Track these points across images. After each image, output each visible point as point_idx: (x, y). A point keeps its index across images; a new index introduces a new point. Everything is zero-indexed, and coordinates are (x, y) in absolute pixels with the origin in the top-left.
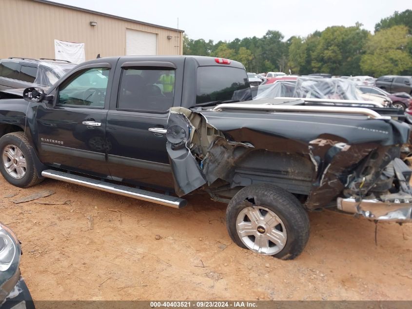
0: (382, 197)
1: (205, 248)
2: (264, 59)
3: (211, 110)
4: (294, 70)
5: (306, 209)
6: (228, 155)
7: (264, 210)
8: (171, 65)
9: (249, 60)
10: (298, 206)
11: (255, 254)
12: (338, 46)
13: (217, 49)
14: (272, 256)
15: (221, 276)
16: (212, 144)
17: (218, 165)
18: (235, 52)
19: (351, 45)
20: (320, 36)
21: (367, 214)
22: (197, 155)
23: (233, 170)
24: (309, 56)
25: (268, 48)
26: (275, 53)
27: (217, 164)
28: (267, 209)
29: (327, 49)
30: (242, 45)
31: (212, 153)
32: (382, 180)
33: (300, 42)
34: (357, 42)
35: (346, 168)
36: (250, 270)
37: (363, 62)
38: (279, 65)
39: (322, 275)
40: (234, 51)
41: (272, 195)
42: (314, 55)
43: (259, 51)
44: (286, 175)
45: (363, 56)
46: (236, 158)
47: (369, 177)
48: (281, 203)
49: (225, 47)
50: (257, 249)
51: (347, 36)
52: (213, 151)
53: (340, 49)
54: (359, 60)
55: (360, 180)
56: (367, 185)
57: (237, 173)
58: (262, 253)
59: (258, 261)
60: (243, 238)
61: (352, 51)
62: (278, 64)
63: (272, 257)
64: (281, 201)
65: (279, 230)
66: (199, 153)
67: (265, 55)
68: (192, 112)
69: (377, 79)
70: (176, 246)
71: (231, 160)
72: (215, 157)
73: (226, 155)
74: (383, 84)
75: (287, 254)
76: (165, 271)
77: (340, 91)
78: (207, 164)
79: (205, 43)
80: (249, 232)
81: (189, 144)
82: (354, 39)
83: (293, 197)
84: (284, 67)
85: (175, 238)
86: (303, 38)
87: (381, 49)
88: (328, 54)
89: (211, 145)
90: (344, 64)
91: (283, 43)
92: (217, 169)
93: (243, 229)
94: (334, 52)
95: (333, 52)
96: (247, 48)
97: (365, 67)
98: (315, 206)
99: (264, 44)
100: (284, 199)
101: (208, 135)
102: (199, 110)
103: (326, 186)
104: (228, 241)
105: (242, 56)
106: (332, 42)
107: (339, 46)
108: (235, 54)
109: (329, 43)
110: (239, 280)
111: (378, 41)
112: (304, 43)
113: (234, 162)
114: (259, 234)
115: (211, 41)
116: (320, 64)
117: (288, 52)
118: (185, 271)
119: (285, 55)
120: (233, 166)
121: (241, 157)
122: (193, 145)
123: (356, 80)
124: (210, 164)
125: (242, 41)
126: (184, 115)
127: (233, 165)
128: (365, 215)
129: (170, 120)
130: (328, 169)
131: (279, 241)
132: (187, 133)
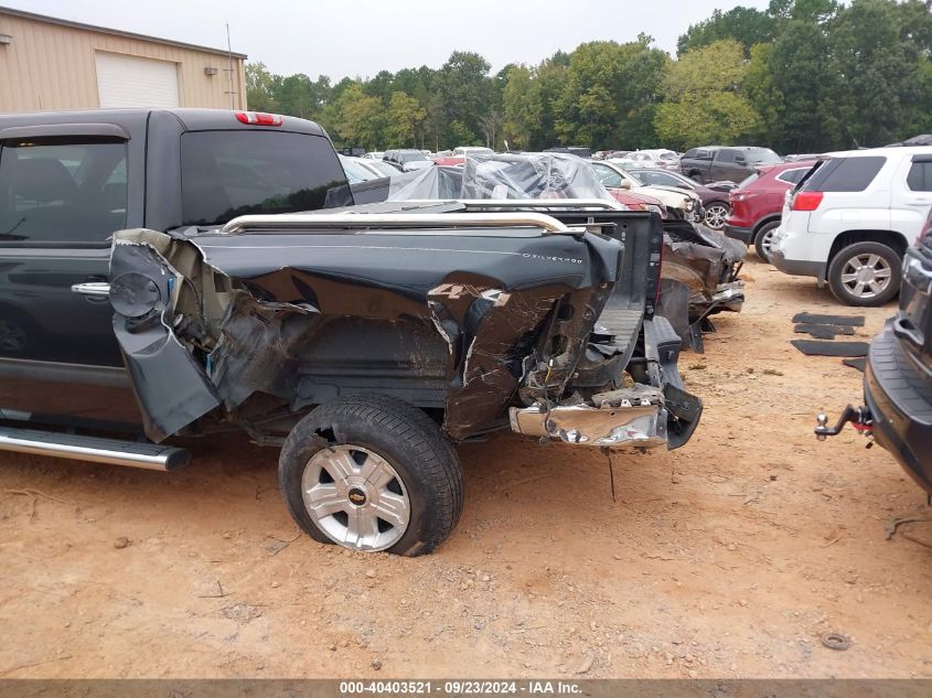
0: (596, 398)
1: (233, 555)
2: (450, 117)
3: (217, 231)
4: (516, 141)
5: (451, 440)
6: (272, 334)
7: (357, 452)
8: (115, 130)
9: (415, 121)
10: (429, 433)
11: (347, 553)
12: (606, 86)
13: (339, 97)
14: (385, 551)
15: (258, 609)
16: (230, 311)
17: (250, 359)
18: (383, 104)
19: (633, 82)
20: (567, 64)
21: (571, 437)
22: (198, 340)
23: (292, 370)
24: (547, 108)
25: (456, 92)
26: (474, 102)
27: (246, 358)
28: (363, 450)
29: (585, 92)
30: (396, 88)
31: (231, 334)
32: (591, 363)
33: (527, 79)
34: (645, 77)
35: (516, 341)
36: (329, 588)
37: (660, 119)
38: (484, 131)
39: (486, 578)
40: (379, 100)
41: (370, 417)
42: (558, 105)
43: (436, 100)
44: (408, 369)
45: (657, 106)
46: (290, 340)
47: (562, 359)
48: (392, 430)
49: (359, 93)
50: (355, 541)
51: (623, 63)
52: (233, 328)
53: (611, 92)
54: (651, 114)
55: (542, 366)
56: (558, 375)
57: (303, 375)
58: (365, 548)
59: (352, 566)
60: (321, 521)
61: (636, 97)
62: (481, 128)
63: (387, 554)
64: (390, 427)
65: (395, 492)
66: (199, 336)
67: (451, 110)
68: (172, 240)
69: (682, 155)
70: (163, 559)
71: (281, 347)
72: (240, 342)
73: (266, 337)
74: (697, 165)
75: (415, 543)
76: (124, 617)
77: (558, 181)
78: (222, 361)
79: (310, 83)
80: (334, 505)
81: (170, 318)
82: (637, 70)
83: (422, 416)
84: (496, 136)
85: (165, 540)
86: (532, 68)
87: (693, 91)
88: (587, 102)
89: (226, 314)
90: (622, 124)
91: (489, 80)
92: (247, 371)
93: (319, 502)
94: (600, 97)
95: (596, 99)
96: (410, 95)
97: (665, 129)
98: (463, 430)
99: (448, 85)
100: (397, 422)
101: (217, 291)
102: (190, 233)
103: (476, 385)
104: (291, 533)
105: (399, 111)
106: (593, 78)
107: (609, 85)
108: (383, 107)
109: (587, 78)
110: (298, 613)
111: (687, 74)
112: (535, 79)
113: (289, 350)
114: (354, 507)
115: (324, 80)
116: (572, 125)
117: (502, 101)
118: (175, 610)
119: (495, 109)
120: (289, 360)
121: (302, 338)
122: (181, 316)
123: (642, 158)
124: (231, 359)
125: (397, 77)
126: (152, 247)
127: (288, 357)
128: (567, 439)
129: (116, 262)
130: (474, 348)
131: (398, 517)
132: (164, 289)
